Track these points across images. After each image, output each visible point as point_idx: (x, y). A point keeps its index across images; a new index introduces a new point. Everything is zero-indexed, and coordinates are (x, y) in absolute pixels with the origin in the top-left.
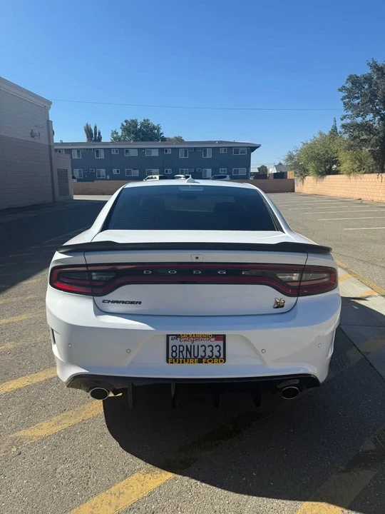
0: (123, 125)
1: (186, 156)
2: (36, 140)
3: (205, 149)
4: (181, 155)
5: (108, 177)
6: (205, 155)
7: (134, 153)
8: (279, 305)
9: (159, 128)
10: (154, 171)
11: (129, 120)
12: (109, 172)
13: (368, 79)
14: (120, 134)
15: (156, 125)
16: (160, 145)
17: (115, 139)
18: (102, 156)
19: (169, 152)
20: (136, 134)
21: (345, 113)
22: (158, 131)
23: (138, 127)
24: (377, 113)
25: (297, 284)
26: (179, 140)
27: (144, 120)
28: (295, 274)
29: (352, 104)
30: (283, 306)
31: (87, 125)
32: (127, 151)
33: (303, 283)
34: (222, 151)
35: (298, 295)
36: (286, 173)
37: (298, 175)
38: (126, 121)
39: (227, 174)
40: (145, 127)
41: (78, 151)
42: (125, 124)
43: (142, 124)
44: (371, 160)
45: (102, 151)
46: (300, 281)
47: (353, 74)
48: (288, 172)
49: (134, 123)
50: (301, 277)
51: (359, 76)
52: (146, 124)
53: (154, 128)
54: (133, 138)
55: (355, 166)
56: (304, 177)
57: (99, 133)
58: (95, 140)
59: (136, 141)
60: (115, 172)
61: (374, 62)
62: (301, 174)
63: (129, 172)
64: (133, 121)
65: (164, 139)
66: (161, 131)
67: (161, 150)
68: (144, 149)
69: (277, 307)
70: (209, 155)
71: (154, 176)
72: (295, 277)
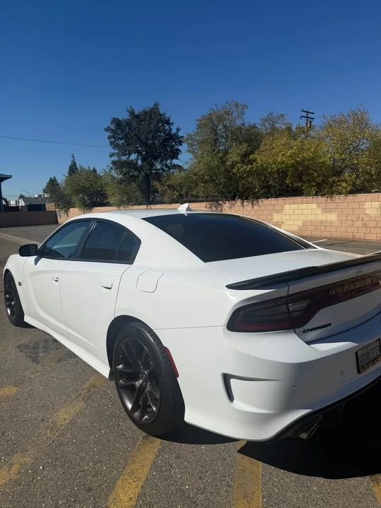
13: (128, 123)
21: (113, 151)
24: (139, 153)
29: (117, 144)
36: (44, 205)
37: (61, 206)
44: (138, 194)
47: (116, 117)
48: (46, 205)
51: (120, 119)
55: (124, 199)
56: (68, 209)
61: (133, 110)
62: (65, 207)
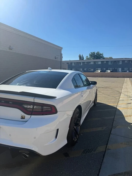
0: (90, 54)
1: (111, 63)
2: (57, 60)
3: (119, 61)
4: (110, 63)
5: (83, 71)
6: (119, 63)
7: (92, 63)
8: (23, 118)
9: (103, 54)
10: (99, 69)
11: (92, 52)
12: (83, 69)
14: (89, 57)
15: (101, 53)
16: (102, 60)
17: (87, 59)
18: (82, 64)
19: (105, 62)
20: (94, 57)
22: (102, 55)
23: (95, 54)
25: (31, 110)
26: (111, 58)
27: (97, 52)
28: (31, 106)
30: (24, 118)
31: (80, 55)
32: (90, 63)
33: (34, 110)
34: (126, 62)
35: (31, 115)
38: (91, 53)
39: (128, 70)
40: (98, 54)
41: (74, 63)
42: (91, 54)
43: (96, 53)
45: (82, 63)
46: (33, 108)
49: (94, 53)
50: (34, 107)
52: (98, 53)
53: (101, 54)
54: (93, 58)
57: (83, 57)
58: (82, 59)
59: (94, 59)
60: (85, 69)
63: (90, 70)
64: (93, 53)
65: (104, 58)
66: (103, 55)
67: (102, 62)
68: (96, 62)
69: (22, 119)
70: (121, 63)
71: (98, 71)
72: (31, 107)
